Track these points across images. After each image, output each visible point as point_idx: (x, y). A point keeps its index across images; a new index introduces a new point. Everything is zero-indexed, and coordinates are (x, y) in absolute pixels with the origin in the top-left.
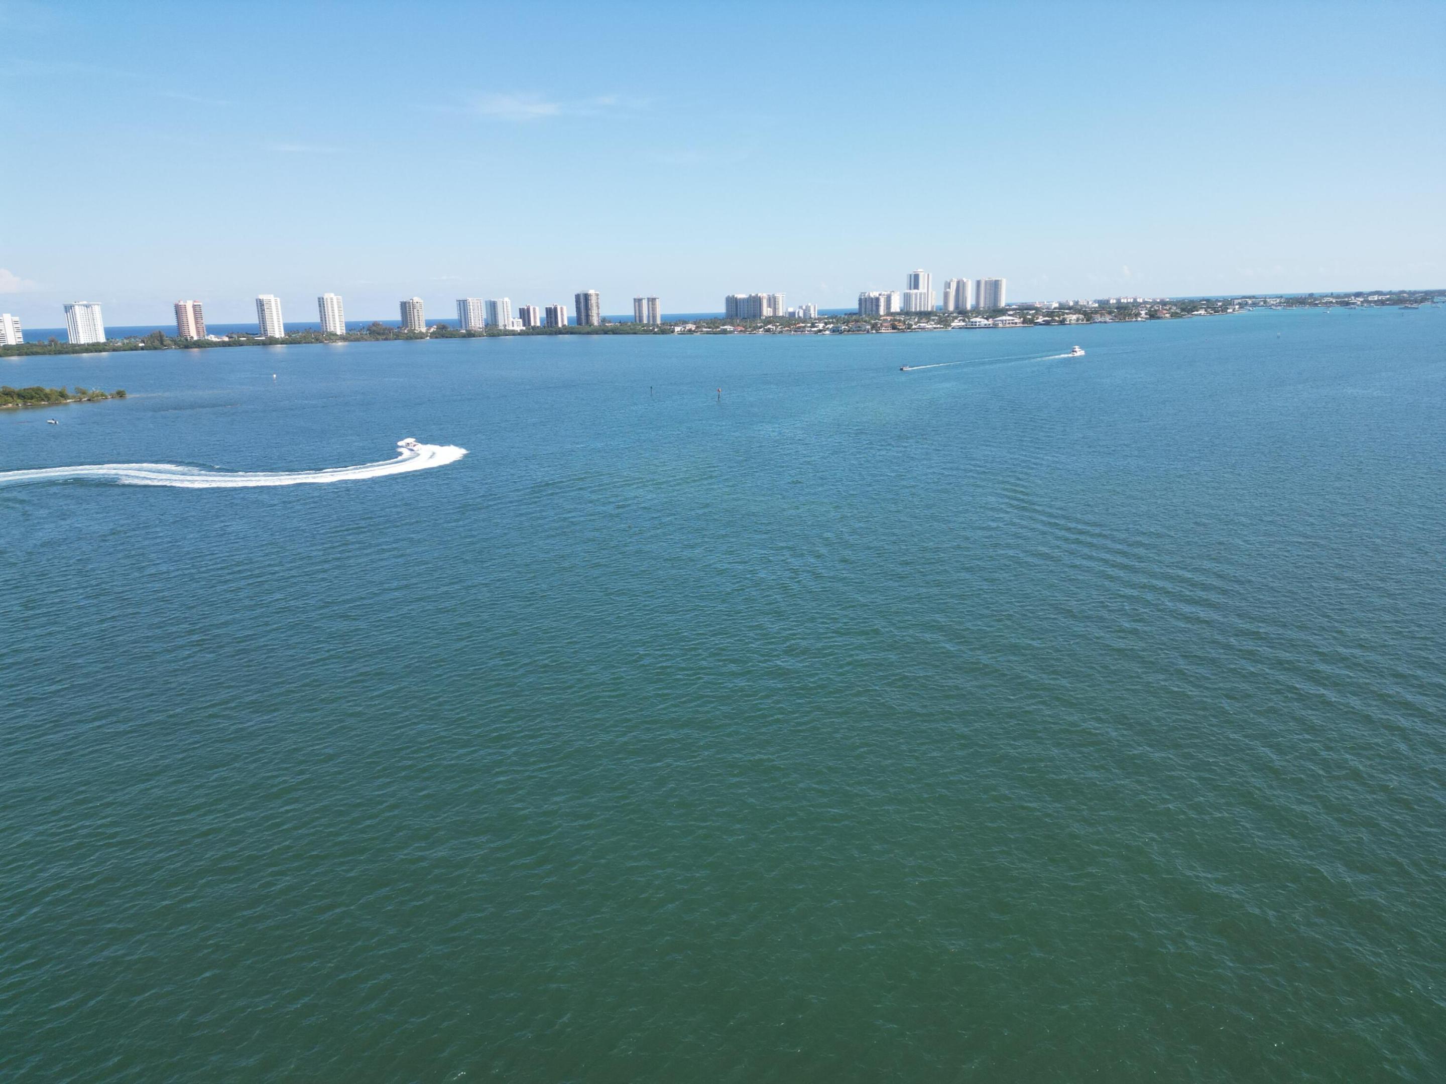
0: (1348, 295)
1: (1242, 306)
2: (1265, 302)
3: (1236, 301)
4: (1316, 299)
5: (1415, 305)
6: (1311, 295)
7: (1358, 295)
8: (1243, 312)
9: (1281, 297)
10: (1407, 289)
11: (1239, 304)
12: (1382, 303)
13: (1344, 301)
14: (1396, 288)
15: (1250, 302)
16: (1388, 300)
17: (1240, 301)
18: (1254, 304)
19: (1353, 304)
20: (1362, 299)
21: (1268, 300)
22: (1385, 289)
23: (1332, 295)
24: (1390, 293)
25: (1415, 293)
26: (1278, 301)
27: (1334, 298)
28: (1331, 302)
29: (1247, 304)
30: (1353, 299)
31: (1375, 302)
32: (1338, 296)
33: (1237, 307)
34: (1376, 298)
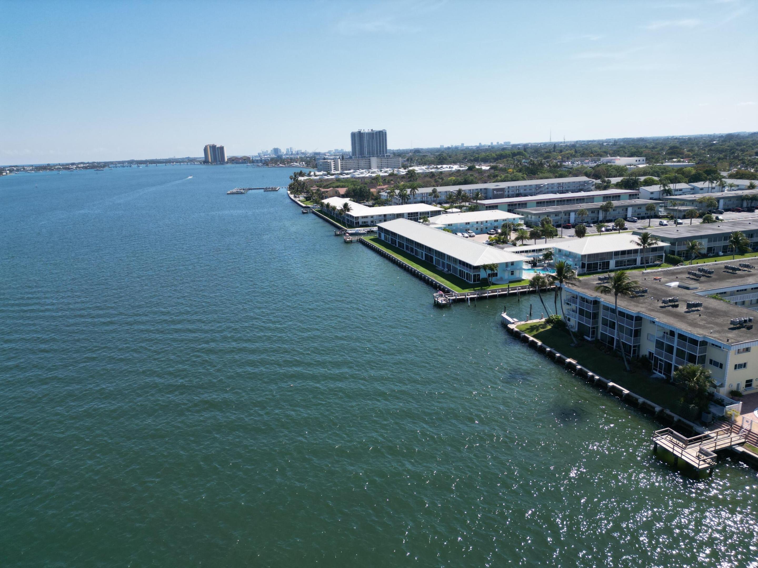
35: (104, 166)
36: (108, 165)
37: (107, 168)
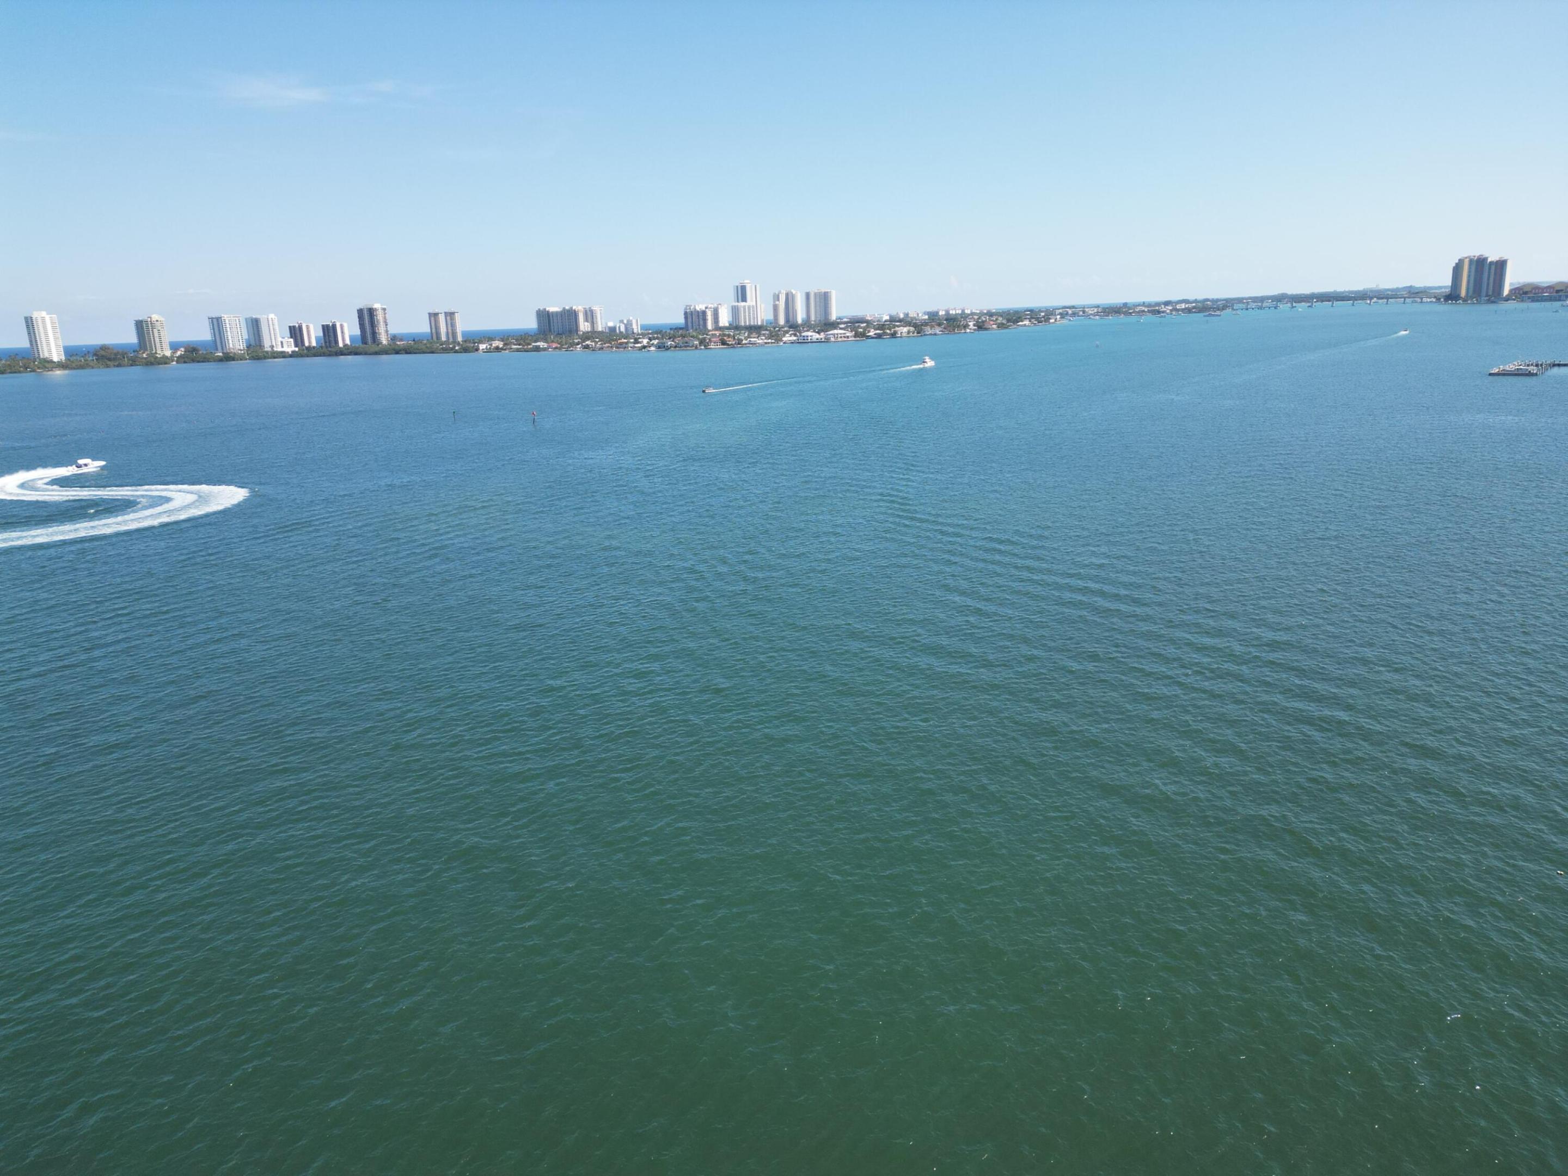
0: (1158, 304)
1: (1063, 316)
2: (1084, 312)
3: (1058, 312)
4: (1130, 309)
5: (1218, 313)
6: (1125, 305)
7: (1167, 303)
8: (1065, 321)
9: (1098, 307)
10: (1210, 297)
11: (1060, 314)
12: (1189, 311)
13: (1154, 310)
14: (1201, 297)
15: (1070, 312)
16: (1194, 308)
17: (1061, 311)
18: (1074, 314)
19: (1163, 312)
20: (1170, 308)
21: (1087, 310)
22: (1191, 297)
23: (1144, 304)
24: (1196, 301)
25: (1218, 300)
26: (1096, 310)
27: (1145, 306)
28: (1144, 311)
29: (1067, 314)
30: (1163, 308)
31: (1183, 310)
32: (1149, 305)
33: (1058, 317)
34: (1183, 306)
35: (1224, 308)
36: (1233, 305)
37: (1229, 311)
